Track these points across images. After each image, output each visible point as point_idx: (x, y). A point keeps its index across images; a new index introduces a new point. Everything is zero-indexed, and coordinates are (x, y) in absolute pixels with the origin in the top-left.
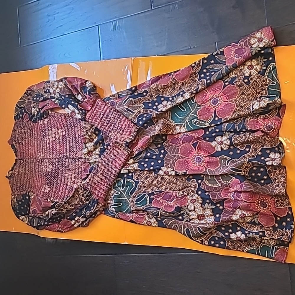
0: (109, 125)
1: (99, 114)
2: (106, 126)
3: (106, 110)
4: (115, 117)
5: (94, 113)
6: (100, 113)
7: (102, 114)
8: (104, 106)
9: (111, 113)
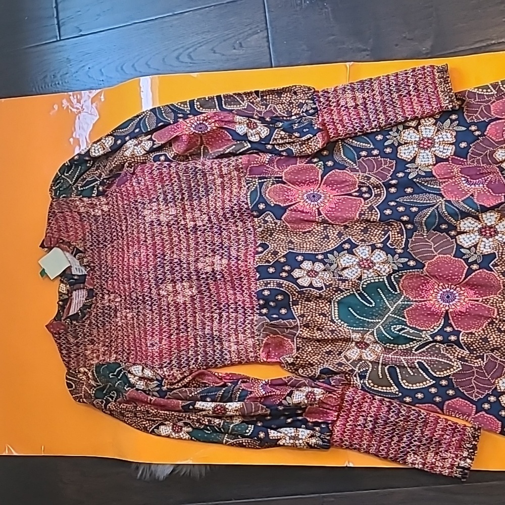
0: (396, 439)
1: (363, 421)
2: (390, 443)
3: (379, 409)
4: (409, 417)
5: (351, 423)
6: (365, 420)
7: (371, 421)
8: (371, 402)
9: (393, 412)
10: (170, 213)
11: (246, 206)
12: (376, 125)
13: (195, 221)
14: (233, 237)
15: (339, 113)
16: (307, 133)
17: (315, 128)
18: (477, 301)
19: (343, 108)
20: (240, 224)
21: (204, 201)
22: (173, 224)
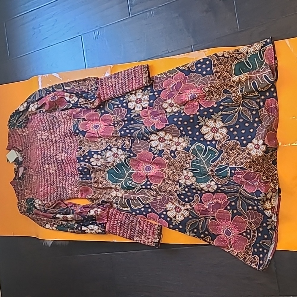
0: (129, 230)
1: (116, 223)
2: (127, 232)
3: (122, 217)
4: (133, 221)
5: (112, 223)
6: (117, 222)
7: (119, 223)
8: (119, 214)
9: (128, 219)
10: (46, 135)
11: (72, 131)
12: (119, 94)
13: (55, 138)
14: (69, 145)
15: (106, 89)
16: (93, 99)
17: (96, 96)
18: (159, 170)
19: (107, 87)
20: (71, 139)
21: (58, 129)
22: (47, 140)
